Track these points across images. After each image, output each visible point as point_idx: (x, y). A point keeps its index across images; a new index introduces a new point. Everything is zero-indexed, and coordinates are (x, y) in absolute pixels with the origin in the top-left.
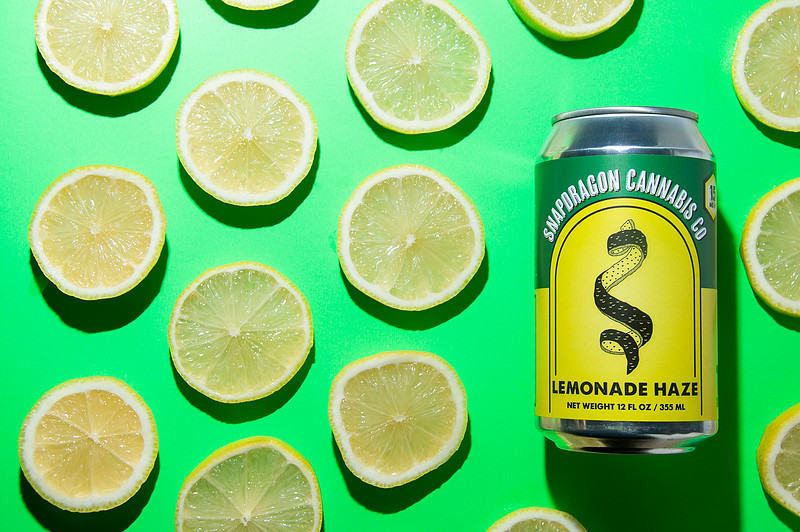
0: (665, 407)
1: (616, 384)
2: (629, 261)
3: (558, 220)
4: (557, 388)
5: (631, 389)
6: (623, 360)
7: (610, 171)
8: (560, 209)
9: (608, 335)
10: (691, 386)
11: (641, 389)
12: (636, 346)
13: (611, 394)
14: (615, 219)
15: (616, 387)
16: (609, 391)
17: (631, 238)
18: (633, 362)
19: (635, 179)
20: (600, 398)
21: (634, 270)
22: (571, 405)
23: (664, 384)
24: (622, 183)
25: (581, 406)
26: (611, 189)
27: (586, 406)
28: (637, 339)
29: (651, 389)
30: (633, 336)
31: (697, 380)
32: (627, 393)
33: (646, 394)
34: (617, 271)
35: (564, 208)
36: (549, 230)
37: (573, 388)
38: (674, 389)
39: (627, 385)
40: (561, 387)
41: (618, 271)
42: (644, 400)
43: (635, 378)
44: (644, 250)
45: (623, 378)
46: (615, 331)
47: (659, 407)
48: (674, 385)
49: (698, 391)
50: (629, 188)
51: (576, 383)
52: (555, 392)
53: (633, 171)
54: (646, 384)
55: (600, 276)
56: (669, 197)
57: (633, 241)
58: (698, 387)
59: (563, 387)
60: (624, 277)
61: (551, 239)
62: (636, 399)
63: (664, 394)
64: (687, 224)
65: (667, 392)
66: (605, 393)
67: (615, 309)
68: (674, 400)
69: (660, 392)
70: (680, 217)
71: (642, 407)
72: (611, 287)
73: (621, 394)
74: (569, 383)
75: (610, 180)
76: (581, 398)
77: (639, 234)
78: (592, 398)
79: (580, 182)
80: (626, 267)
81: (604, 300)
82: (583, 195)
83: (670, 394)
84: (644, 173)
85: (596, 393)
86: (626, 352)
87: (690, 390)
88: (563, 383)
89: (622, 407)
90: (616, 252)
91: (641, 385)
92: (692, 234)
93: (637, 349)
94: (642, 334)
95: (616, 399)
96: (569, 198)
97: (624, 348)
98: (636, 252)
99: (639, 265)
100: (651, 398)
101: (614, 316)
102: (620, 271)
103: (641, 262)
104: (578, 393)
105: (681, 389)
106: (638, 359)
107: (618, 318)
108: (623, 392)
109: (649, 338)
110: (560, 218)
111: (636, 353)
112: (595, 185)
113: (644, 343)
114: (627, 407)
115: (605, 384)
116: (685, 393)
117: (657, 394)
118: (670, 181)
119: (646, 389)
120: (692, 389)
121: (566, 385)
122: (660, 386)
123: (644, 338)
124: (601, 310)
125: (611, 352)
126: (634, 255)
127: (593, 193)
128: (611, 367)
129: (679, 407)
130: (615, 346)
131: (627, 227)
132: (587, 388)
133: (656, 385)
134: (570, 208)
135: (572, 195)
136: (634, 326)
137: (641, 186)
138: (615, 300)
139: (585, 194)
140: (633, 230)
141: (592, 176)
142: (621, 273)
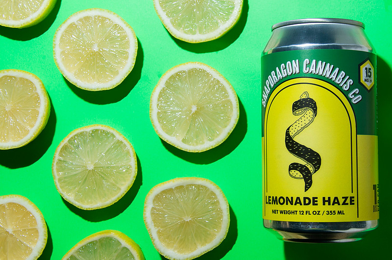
0: (329, 213)
1: (298, 198)
2: (305, 118)
4: (268, 201)
5: (307, 201)
6: (302, 183)
7: (294, 61)
9: (294, 167)
10: (349, 198)
11: (314, 201)
12: (310, 173)
14: (296, 92)
15: (298, 200)
16: (294, 203)
17: (307, 103)
18: (308, 184)
19: (308, 65)
20: (289, 207)
21: (309, 124)
22: (274, 211)
23: (329, 198)
24: (300, 68)
25: (279, 212)
26: (294, 72)
27: (281, 212)
28: (311, 169)
29: (320, 201)
30: (309, 167)
31: (354, 195)
32: (305, 204)
33: (317, 204)
34: (298, 125)
37: (275, 201)
38: (336, 201)
39: (305, 198)
42: (316, 208)
43: (310, 194)
44: (315, 111)
45: (302, 194)
46: (297, 164)
47: (325, 213)
48: (336, 198)
49: (355, 202)
50: (305, 71)
51: (276, 197)
53: (308, 60)
54: (317, 198)
55: (289, 129)
56: (332, 76)
57: (307, 106)
58: (355, 199)
60: (303, 128)
62: (311, 208)
63: (329, 204)
64: (345, 94)
65: (331, 203)
66: (292, 204)
68: (336, 208)
69: (327, 203)
70: (340, 89)
71: (315, 213)
72: (295, 135)
73: (301, 204)
74: (273, 197)
75: (293, 66)
77: (312, 100)
78: (285, 207)
79: (277, 69)
80: (303, 122)
81: (291, 144)
83: (333, 204)
84: (314, 61)
85: (287, 204)
86: (304, 177)
88: (270, 197)
89: (302, 213)
90: (297, 113)
91: (314, 198)
92: (349, 100)
93: (311, 175)
94: (314, 166)
95: (298, 208)
97: (303, 175)
98: (310, 112)
99: (312, 122)
100: (320, 207)
101: (296, 154)
102: (300, 125)
103: (313, 119)
104: (277, 204)
105: (341, 201)
106: (311, 182)
107: (299, 155)
108: (302, 202)
109: (319, 168)
111: (310, 178)
112: (285, 70)
113: (315, 171)
114: (305, 213)
115: (292, 198)
116: (344, 203)
117: (324, 204)
118: (332, 66)
119: (317, 201)
120: (349, 201)
121: (271, 199)
122: (326, 199)
123: (315, 168)
124: (289, 150)
125: (295, 178)
126: (309, 114)
127: (284, 75)
128: (295, 187)
129: (340, 213)
130: (298, 174)
131: (304, 97)
132: (282, 201)
133: (324, 198)
136: (309, 160)
137: (312, 69)
138: (297, 144)
139: (279, 76)
140: (307, 98)
141: (283, 64)
142: (301, 126)
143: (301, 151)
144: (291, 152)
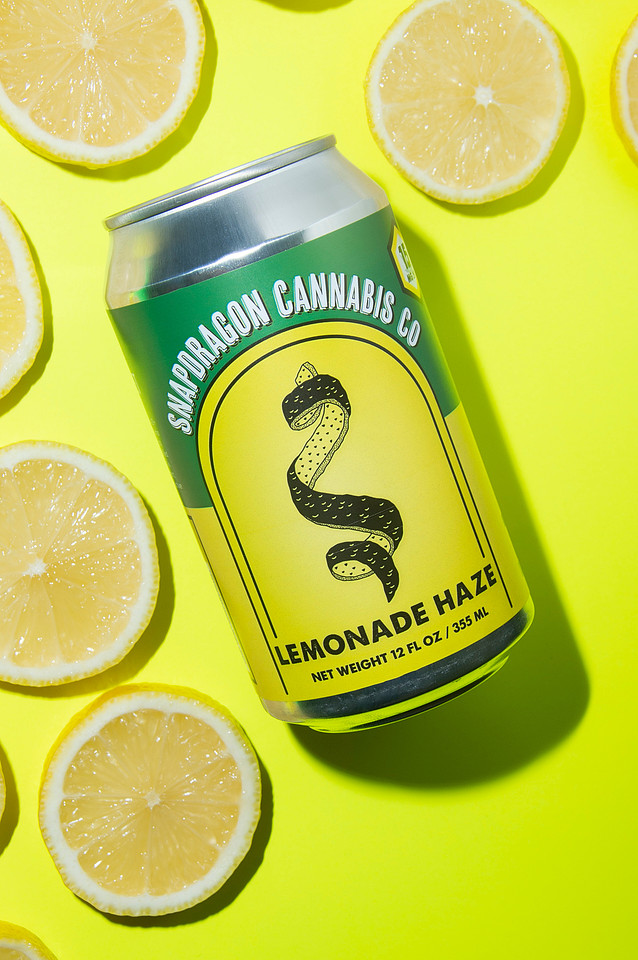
0: (459, 626)
1: (377, 624)
2: (327, 428)
3: (187, 397)
4: (286, 656)
5: (402, 622)
6: (375, 583)
7: (245, 297)
8: (185, 379)
9: (338, 554)
10: (483, 574)
11: (417, 615)
12: (386, 554)
13: (376, 640)
15: (379, 627)
16: (370, 637)
17: (318, 391)
18: (390, 581)
19: (287, 295)
20: (361, 653)
21: (341, 439)
22: (320, 677)
23: (447, 593)
24: (270, 308)
25: (335, 673)
26: (257, 324)
27: (343, 671)
28: (384, 542)
29: (430, 609)
30: (376, 540)
31: (489, 560)
32: (399, 630)
33: (427, 619)
34: (314, 452)
35: (191, 376)
36: (178, 416)
37: (313, 650)
38: (463, 593)
39: (394, 618)
40: (292, 655)
41: (317, 451)
42: (427, 629)
43: (403, 602)
44: (344, 402)
45: (384, 611)
46: (346, 545)
47: (452, 629)
48: (461, 586)
49: (496, 576)
50: (284, 313)
51: (314, 642)
52: (287, 662)
53: (281, 283)
54: (421, 605)
55: (292, 468)
56: (350, 301)
57: (321, 396)
58: (493, 569)
59: (297, 653)
60: (330, 455)
61: (188, 430)
62: (416, 633)
63: (452, 607)
64: (390, 331)
65: (455, 601)
66: (365, 642)
67: (333, 511)
68: (469, 608)
69: (446, 607)
70: (376, 325)
71: (429, 641)
72: (315, 478)
73: (389, 635)
74: (304, 645)
75: (249, 310)
76: (330, 662)
77: (327, 379)
78: (349, 657)
79: (202, 328)
80: (326, 439)
81: (312, 504)
82: (215, 349)
83: (460, 603)
84: (298, 280)
85: (352, 647)
86: (375, 569)
87: (484, 581)
88: (294, 646)
89: (398, 653)
90: (302, 422)
91: (415, 608)
92: (402, 342)
93: (390, 558)
94: (389, 532)
95: (385, 645)
96: (194, 358)
97: (369, 564)
98: (333, 409)
99: (345, 430)
100: (437, 622)
101: (336, 522)
102: (319, 450)
103: (346, 423)
104: (323, 656)
105: (472, 586)
106: (396, 573)
107: (343, 522)
108: (392, 629)
109: (400, 534)
110: (190, 393)
111: (390, 564)
112: (228, 327)
113: (396, 545)
114: (406, 650)
115: (361, 629)
116: (480, 590)
117: (442, 612)
118: (342, 275)
119: (424, 612)
120: (487, 577)
121: (299, 649)
122: (443, 597)
123: (393, 537)
124: (313, 520)
125: (351, 578)
126: (332, 416)
127: (231, 341)
128: (361, 599)
129: (479, 615)
130: (355, 567)
131: (305, 377)
132: (334, 645)
133: (436, 598)
134: (201, 375)
135: (197, 353)
136: (372, 525)
137: (301, 302)
138: (327, 497)
139: (217, 346)
140: (315, 378)
141: (218, 314)
142: (322, 453)
143: (346, 510)
144: (320, 521)
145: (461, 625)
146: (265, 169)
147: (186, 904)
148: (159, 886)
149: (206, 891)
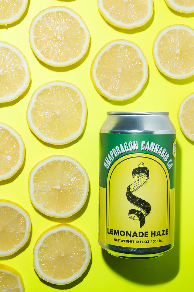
1: (135, 232)
2: (141, 180)
4: (109, 232)
6: (138, 222)
7: (134, 141)
8: (112, 155)
9: (132, 212)
10: (165, 231)
11: (146, 234)
12: (144, 216)
13: (133, 236)
14: (135, 162)
15: (135, 234)
16: (132, 235)
17: (142, 171)
18: (142, 223)
19: (145, 145)
20: (128, 238)
21: (144, 184)
22: (116, 240)
23: (155, 232)
24: (139, 146)
25: (120, 240)
26: (134, 149)
27: (122, 241)
28: (144, 213)
29: (149, 234)
30: (143, 212)
31: (168, 228)
32: (140, 236)
33: (147, 236)
34: (136, 185)
35: (114, 155)
36: (107, 164)
37: (117, 233)
38: (159, 234)
39: (140, 233)
40: (111, 232)
42: (146, 239)
43: (143, 230)
44: (148, 176)
45: (138, 230)
46: (135, 210)
47: (153, 241)
48: (159, 232)
49: (168, 233)
50: (142, 149)
51: (118, 231)
52: (108, 233)
53: (144, 141)
54: (147, 232)
55: (129, 186)
56: (159, 152)
57: (143, 172)
58: (168, 231)
59: (112, 232)
60: (139, 187)
61: (108, 168)
62: (143, 239)
63: (155, 236)
64: (165, 163)
65: (156, 235)
66: (130, 236)
67: (135, 201)
68: (159, 238)
69: (153, 235)
70: (163, 160)
71: (146, 242)
72: (134, 191)
73: (137, 236)
74: (115, 230)
75: (134, 145)
76: (120, 237)
77: (146, 169)
78: (125, 238)
79: (121, 145)
80: (140, 183)
81: (131, 197)
83: (157, 236)
84: (148, 142)
85: (127, 236)
86: (140, 219)
87: (165, 233)
88: (112, 230)
89: (137, 242)
90: (136, 176)
91: (145, 232)
92: (167, 167)
93: (144, 218)
94: (146, 211)
95: (135, 238)
96: (116, 151)
97: (139, 217)
98: (145, 176)
99: (145, 182)
100: (149, 238)
101: (135, 204)
102: (137, 185)
103: (146, 181)
104: (119, 235)
105: (162, 233)
106: (144, 222)
109: (149, 213)
110: (112, 159)
111: (144, 219)
112: (127, 147)
113: (147, 215)
114: (139, 242)
115: (131, 232)
116: (163, 235)
117: (152, 236)
118: (159, 145)
119: (147, 234)
120: (166, 232)
121: (113, 231)
122: (153, 233)
123: (147, 213)
124: (129, 201)
125: (133, 219)
126: (144, 178)
127: (127, 151)
128: (133, 225)
129: (160, 241)
130: (135, 216)
131: (141, 166)
132: (122, 233)
133: (152, 232)
134: (116, 156)
136: (143, 208)
137: (147, 148)
138: (135, 197)
139: (123, 150)
140: (143, 167)
141: (126, 143)
142: (138, 185)
143: (138, 202)
144: (131, 202)
145: (155, 241)
146: (151, 114)
147: (60, 284)
148: (55, 276)
149: (66, 283)
